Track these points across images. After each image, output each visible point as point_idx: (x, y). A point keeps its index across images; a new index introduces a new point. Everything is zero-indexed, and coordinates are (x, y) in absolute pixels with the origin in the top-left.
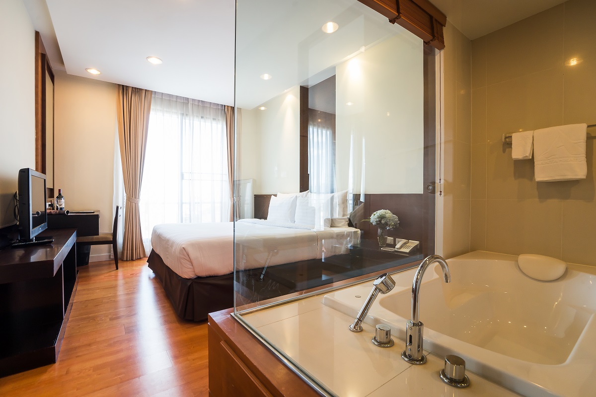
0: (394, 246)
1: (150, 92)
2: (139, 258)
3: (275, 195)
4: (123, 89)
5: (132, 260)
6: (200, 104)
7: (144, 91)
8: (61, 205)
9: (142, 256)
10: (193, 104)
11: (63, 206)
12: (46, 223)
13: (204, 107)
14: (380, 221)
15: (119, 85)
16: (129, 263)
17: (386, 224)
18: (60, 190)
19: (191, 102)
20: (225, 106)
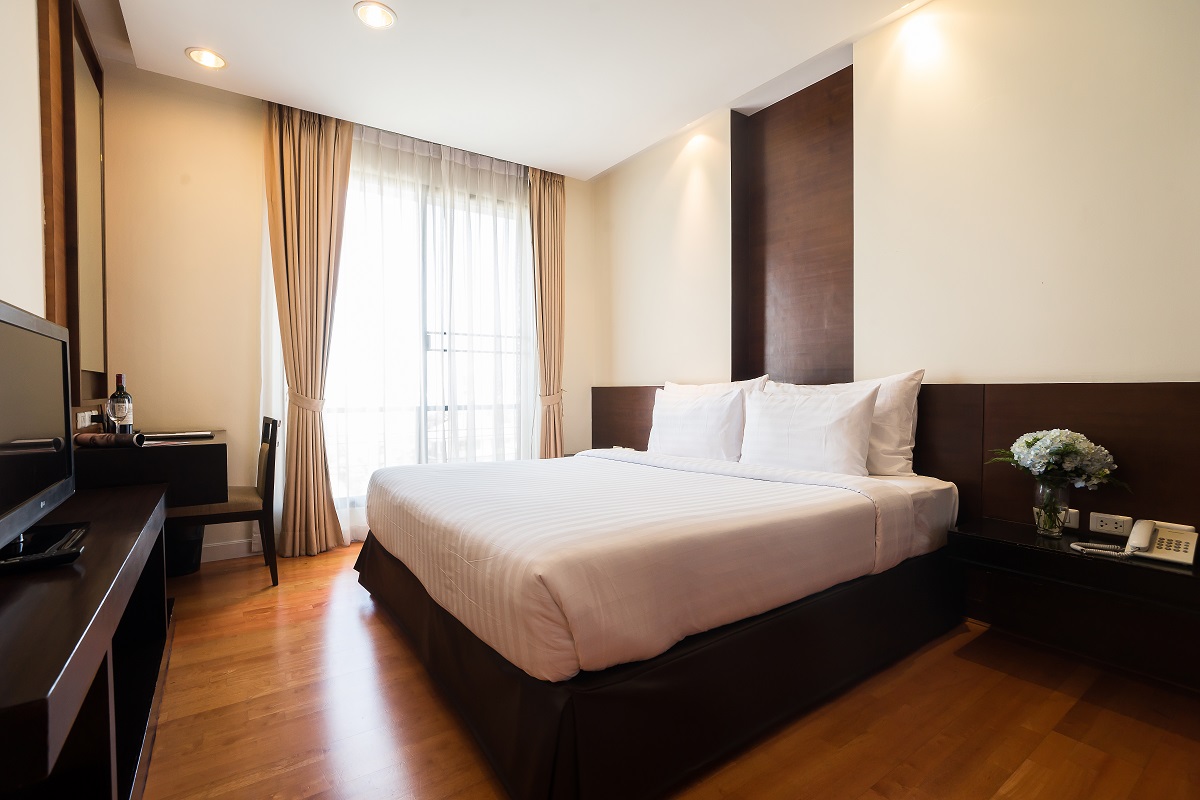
0: (1122, 541)
1: (347, 128)
2: (324, 549)
3: (662, 388)
4: (280, 116)
5: (309, 554)
6: (468, 162)
7: (333, 124)
8: (122, 418)
9: (331, 544)
10: (450, 162)
11: (129, 420)
12: (71, 480)
13: (476, 171)
14: (1059, 464)
15: (270, 104)
16: (299, 564)
17: (1078, 472)
18: (119, 378)
19: (446, 157)
20: (526, 168)
